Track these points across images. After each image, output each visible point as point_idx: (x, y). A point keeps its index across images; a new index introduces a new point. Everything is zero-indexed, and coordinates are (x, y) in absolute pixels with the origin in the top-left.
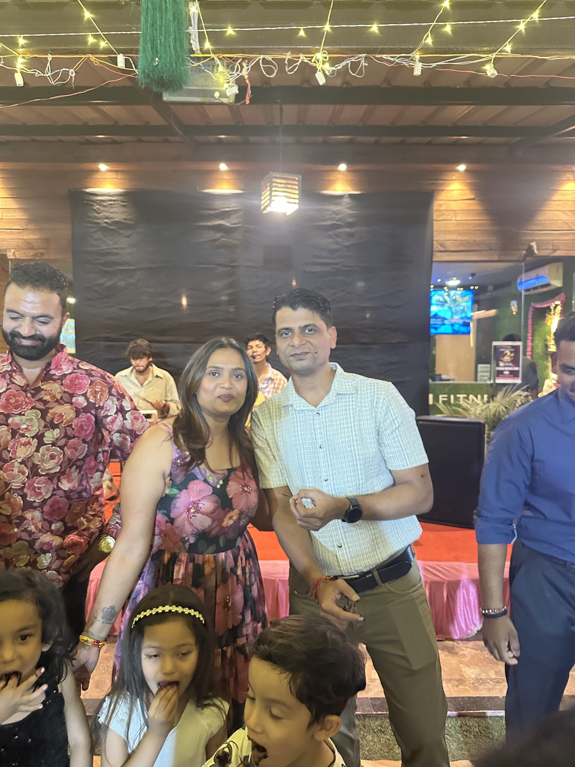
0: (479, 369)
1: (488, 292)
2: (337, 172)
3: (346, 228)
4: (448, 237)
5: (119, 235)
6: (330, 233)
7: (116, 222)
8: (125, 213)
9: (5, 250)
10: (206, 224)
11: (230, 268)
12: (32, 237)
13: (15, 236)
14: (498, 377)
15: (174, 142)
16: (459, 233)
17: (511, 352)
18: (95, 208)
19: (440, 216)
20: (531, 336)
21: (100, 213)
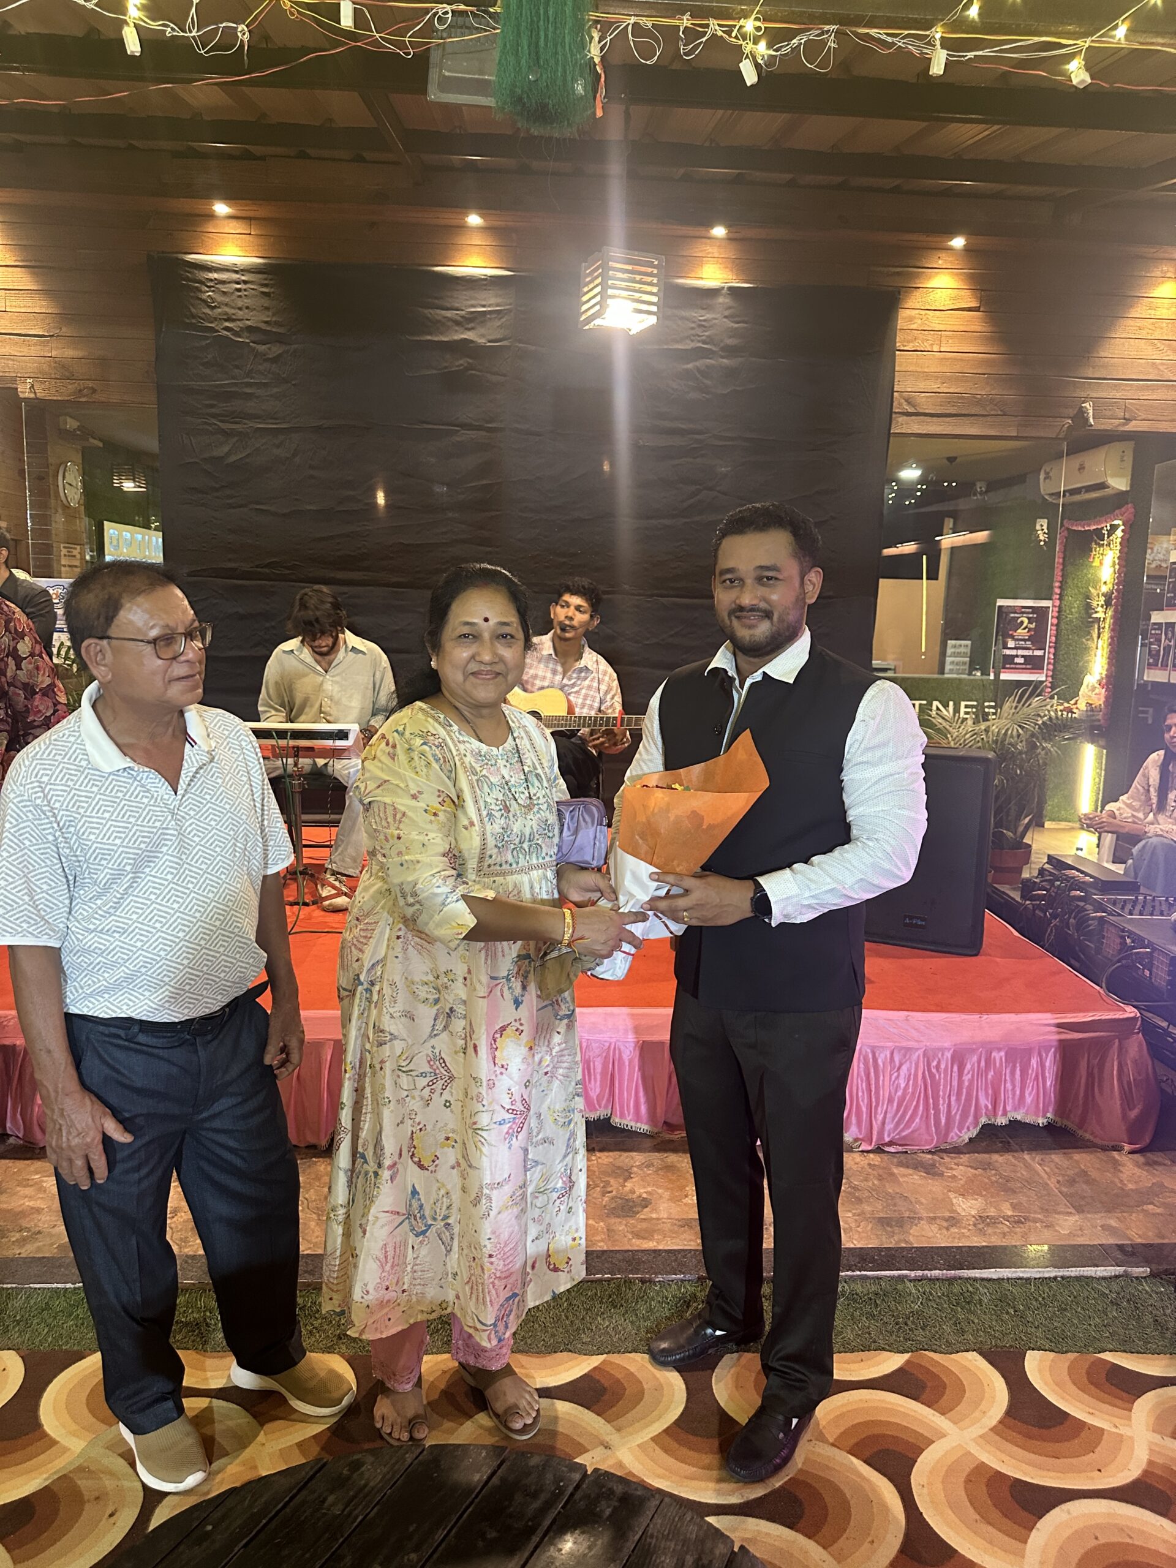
0: (949, 651)
1: (975, 495)
2: (708, 241)
3: (722, 357)
4: (922, 385)
5: (255, 356)
6: (690, 366)
7: (250, 329)
8: (267, 309)
9: (14, 379)
10: (436, 339)
11: (483, 433)
12: (70, 353)
13: (34, 351)
14: (1004, 668)
15: (374, 162)
16: (944, 379)
17: (1030, 620)
18: (204, 296)
19: (909, 342)
20: (1060, 587)
21: (215, 308)
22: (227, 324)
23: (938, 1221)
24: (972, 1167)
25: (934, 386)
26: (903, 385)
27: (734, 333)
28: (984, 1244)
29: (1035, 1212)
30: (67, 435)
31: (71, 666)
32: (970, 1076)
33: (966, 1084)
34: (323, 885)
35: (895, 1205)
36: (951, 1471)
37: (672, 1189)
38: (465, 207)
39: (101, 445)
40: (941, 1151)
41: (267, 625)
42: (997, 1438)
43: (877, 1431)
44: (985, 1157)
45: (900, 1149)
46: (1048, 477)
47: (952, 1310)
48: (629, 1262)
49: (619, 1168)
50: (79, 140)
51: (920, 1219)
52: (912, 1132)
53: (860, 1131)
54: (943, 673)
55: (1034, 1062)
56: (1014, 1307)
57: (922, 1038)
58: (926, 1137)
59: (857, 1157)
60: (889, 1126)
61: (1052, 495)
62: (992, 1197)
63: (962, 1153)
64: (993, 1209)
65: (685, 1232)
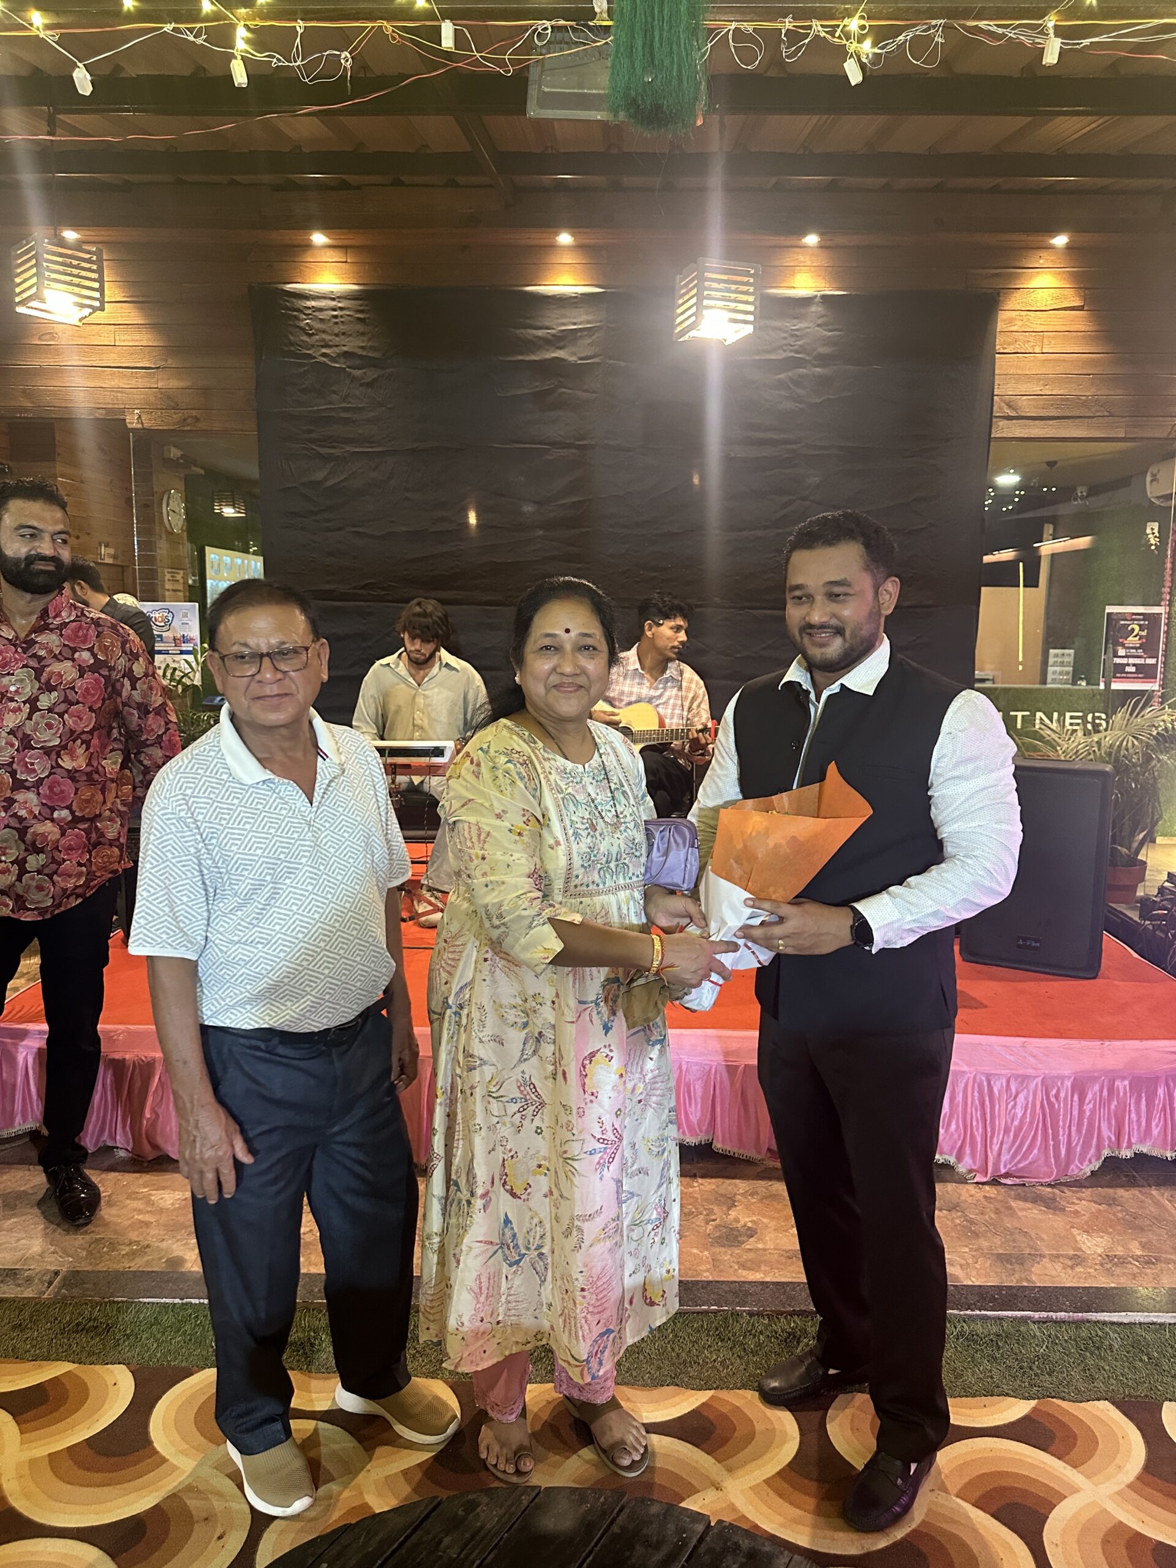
0: (1051, 660)
1: (1075, 499)
2: (799, 250)
3: (815, 366)
4: (1024, 388)
5: (351, 382)
6: (782, 376)
7: (346, 355)
8: (363, 334)
9: (122, 411)
10: (527, 358)
11: (574, 451)
12: (174, 383)
13: (141, 383)
14: (1115, 677)
15: (467, 186)
16: (1047, 380)
17: (1141, 628)
18: (302, 324)
19: (1009, 344)
20: (1170, 593)
21: (313, 334)
22: (324, 350)
23: (1061, 1259)
24: (1095, 1202)
25: (1036, 389)
26: (1003, 388)
27: (827, 341)
28: (1113, 1285)
29: (1166, 1252)
30: (170, 464)
31: (176, 687)
32: (1091, 1105)
33: (1088, 1113)
34: (419, 901)
35: (1014, 1241)
36: (1087, 1529)
37: (778, 1219)
38: (556, 226)
39: (202, 472)
40: (1061, 1184)
41: (364, 645)
42: (1136, 1496)
43: (1004, 1483)
44: (1111, 1191)
45: (1018, 1181)
46: (1154, 479)
47: (1080, 1355)
48: (735, 1293)
49: (721, 1195)
50: (184, 177)
51: (1042, 1256)
52: (1030, 1163)
53: (974, 1162)
54: (1045, 683)
55: (1161, 1092)
56: (1147, 1354)
57: (1040, 1066)
58: (1044, 1169)
59: (972, 1189)
60: (1005, 1157)
61: (1158, 498)
62: (1119, 1234)
63: (1085, 1187)
64: (1120, 1248)
65: (792, 1263)
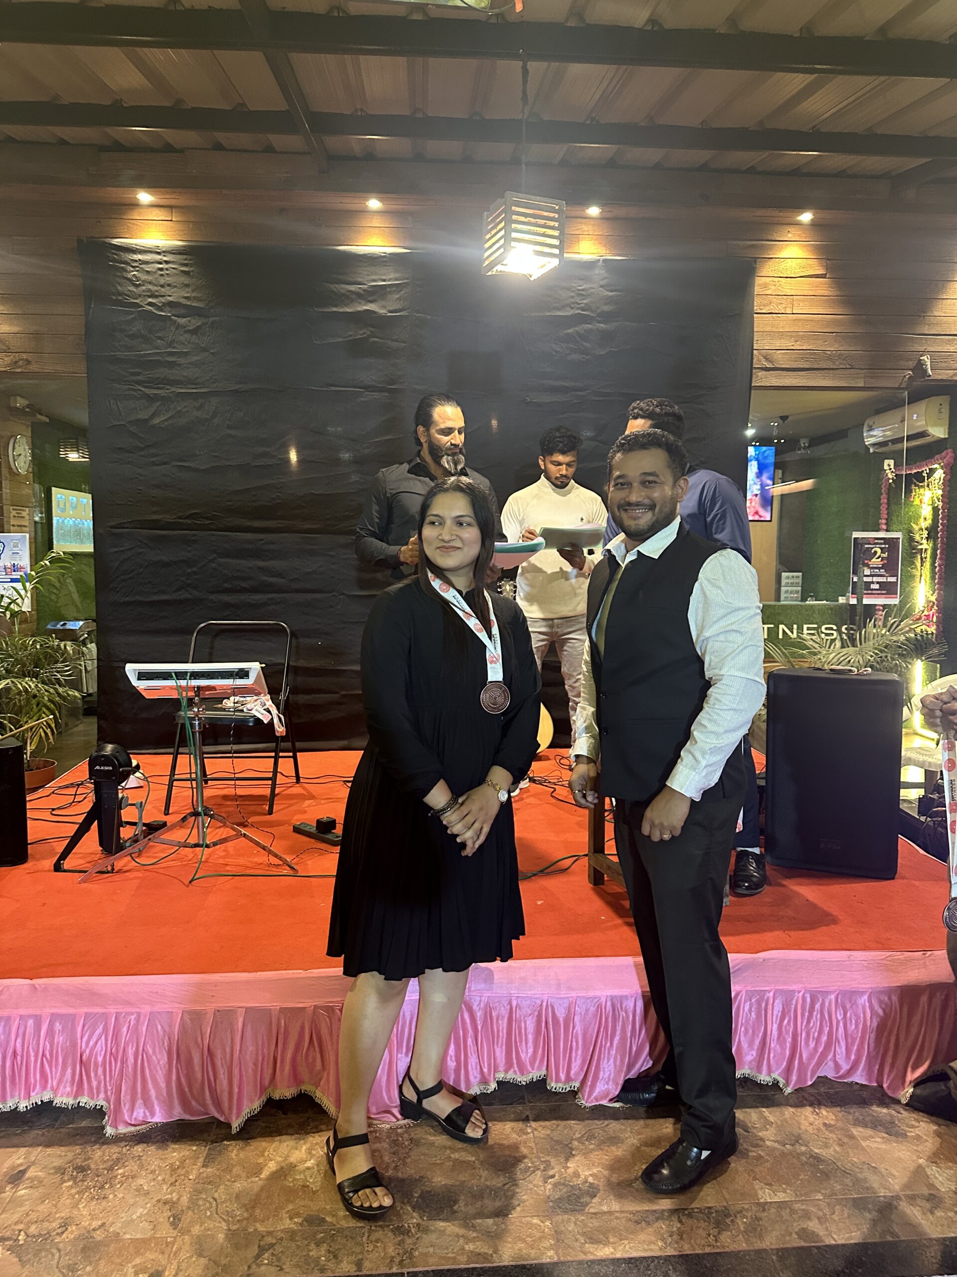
0: (784, 582)
1: (799, 449)
2: (584, 220)
3: (599, 322)
4: (778, 344)
5: (176, 329)
6: (569, 331)
7: (171, 304)
8: (187, 286)
10: (341, 310)
11: (386, 394)
12: (6, 328)
14: (864, 593)
15: (281, 151)
16: (798, 337)
17: (883, 550)
18: (130, 276)
20: (886, 524)
21: (139, 285)
22: (150, 300)
25: (788, 344)
26: (761, 343)
27: (609, 301)
30: (17, 412)
38: (365, 191)
39: (48, 420)
46: (870, 429)
49: (557, 1142)
61: (873, 445)
